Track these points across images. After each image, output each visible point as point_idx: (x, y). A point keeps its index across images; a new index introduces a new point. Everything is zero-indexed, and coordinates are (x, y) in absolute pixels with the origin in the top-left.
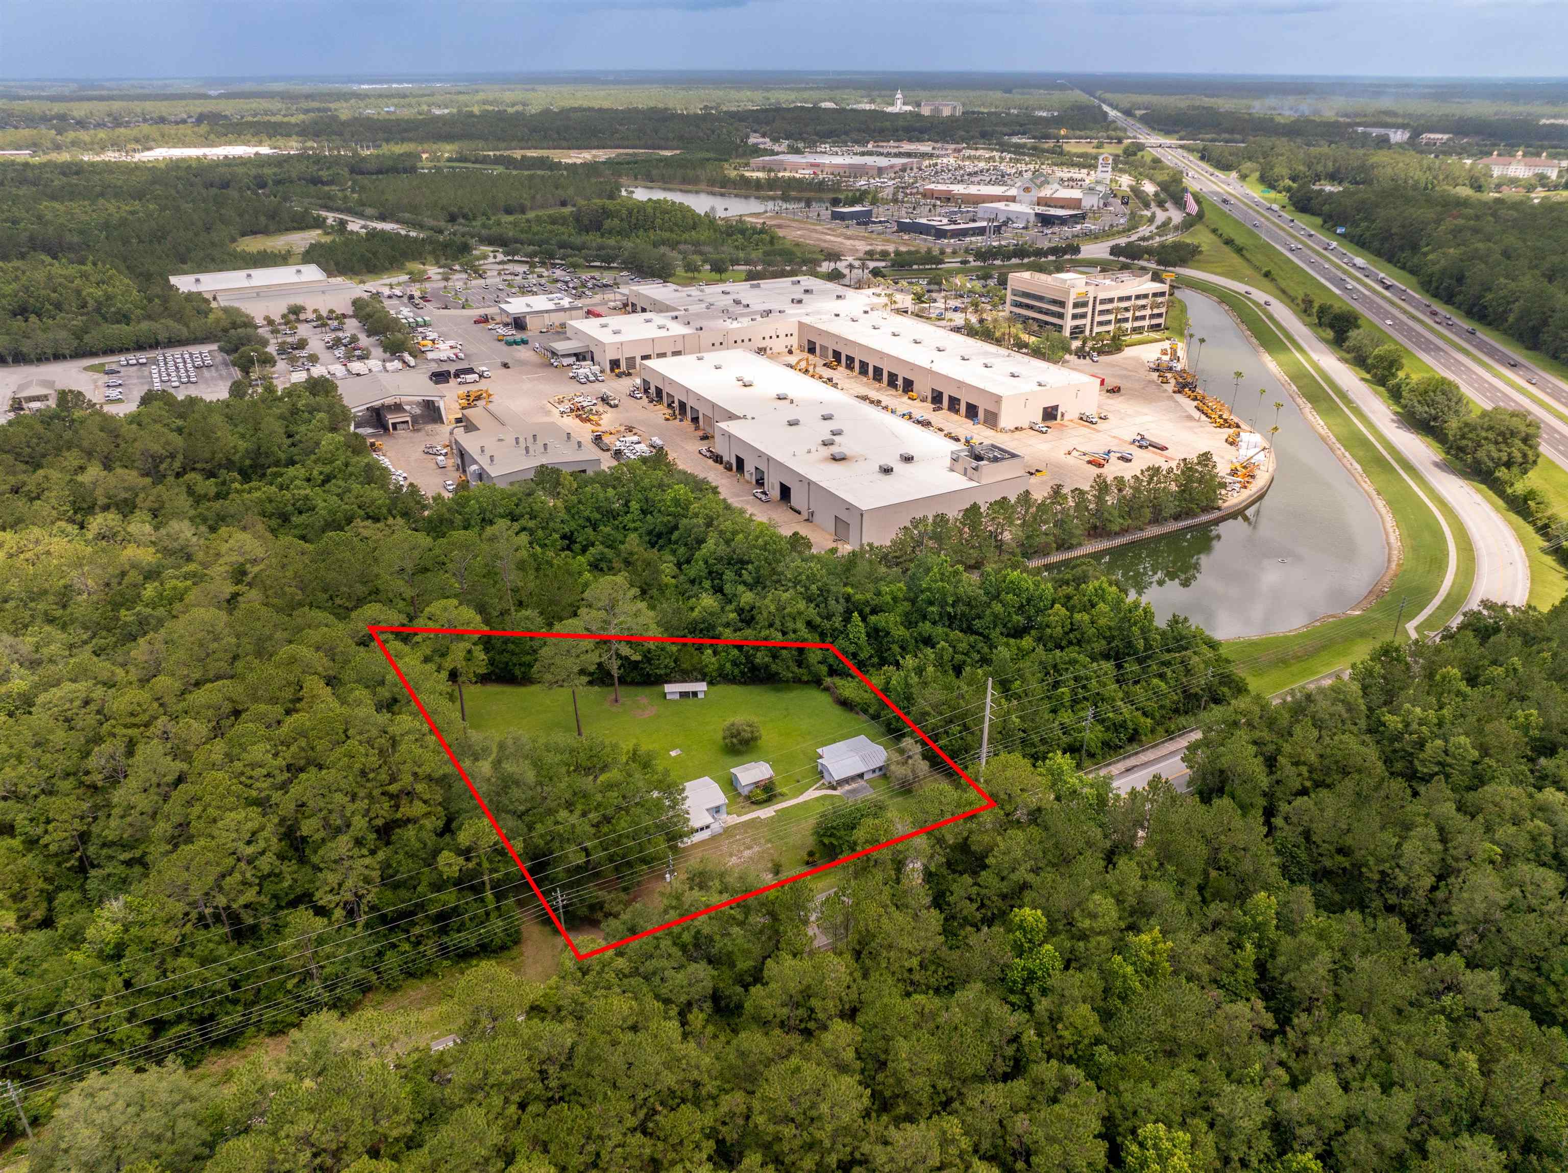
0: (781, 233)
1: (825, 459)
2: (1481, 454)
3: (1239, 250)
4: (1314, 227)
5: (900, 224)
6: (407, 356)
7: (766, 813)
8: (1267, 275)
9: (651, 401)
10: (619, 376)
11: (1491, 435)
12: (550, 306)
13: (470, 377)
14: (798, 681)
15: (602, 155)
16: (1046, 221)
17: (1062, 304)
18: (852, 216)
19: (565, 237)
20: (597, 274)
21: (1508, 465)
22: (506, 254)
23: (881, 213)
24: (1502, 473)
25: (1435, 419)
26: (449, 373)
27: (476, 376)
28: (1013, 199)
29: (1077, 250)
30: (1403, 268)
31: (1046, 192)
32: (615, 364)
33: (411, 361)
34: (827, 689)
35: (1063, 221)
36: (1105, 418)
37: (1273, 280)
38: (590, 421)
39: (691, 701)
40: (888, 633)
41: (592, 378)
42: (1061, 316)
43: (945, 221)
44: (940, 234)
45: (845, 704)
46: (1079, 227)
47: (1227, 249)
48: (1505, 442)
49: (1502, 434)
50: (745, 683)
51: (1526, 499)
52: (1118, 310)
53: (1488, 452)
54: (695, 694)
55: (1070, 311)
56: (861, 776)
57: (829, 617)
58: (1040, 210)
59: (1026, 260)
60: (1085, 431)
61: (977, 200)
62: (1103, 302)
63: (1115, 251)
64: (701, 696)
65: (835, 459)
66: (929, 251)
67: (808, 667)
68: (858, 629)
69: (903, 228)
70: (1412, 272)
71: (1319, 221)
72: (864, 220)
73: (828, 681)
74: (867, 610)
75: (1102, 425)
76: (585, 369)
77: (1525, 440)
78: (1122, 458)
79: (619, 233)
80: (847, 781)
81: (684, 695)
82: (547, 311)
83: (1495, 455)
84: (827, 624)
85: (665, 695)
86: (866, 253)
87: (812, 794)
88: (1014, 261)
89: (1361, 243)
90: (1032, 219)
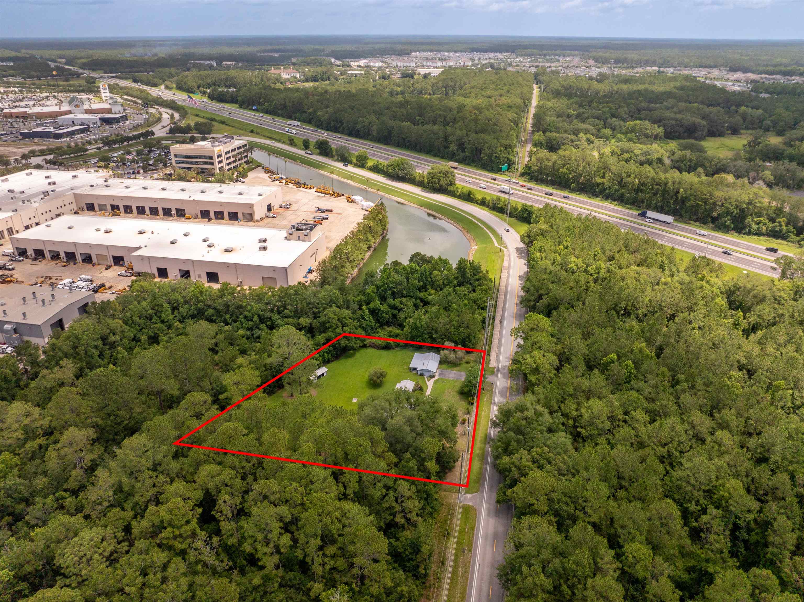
1: (221, 253)
2: (441, 183)
3: (223, 123)
5: (22, 134)
8: (252, 132)
9: (35, 260)
14: (359, 348)
16: (106, 121)
17: (211, 157)
21: (451, 184)
25: (406, 174)
28: (70, 112)
29: (152, 133)
31: (86, 107)
35: (116, 120)
36: (290, 205)
38: (10, 282)
39: (324, 378)
42: (212, 164)
43: (52, 129)
44: (58, 136)
45: (386, 347)
46: (129, 122)
47: (216, 123)
49: (444, 174)
51: (469, 195)
53: (443, 182)
54: (323, 375)
55: (216, 160)
57: (355, 312)
58: (100, 116)
59: (131, 142)
60: (287, 213)
62: (227, 153)
63: (172, 131)
64: (326, 374)
65: (226, 251)
66: (69, 146)
68: (366, 313)
69: (27, 136)
78: (324, 219)
81: (318, 377)
87: (430, 384)
88: (126, 143)
90: (97, 121)
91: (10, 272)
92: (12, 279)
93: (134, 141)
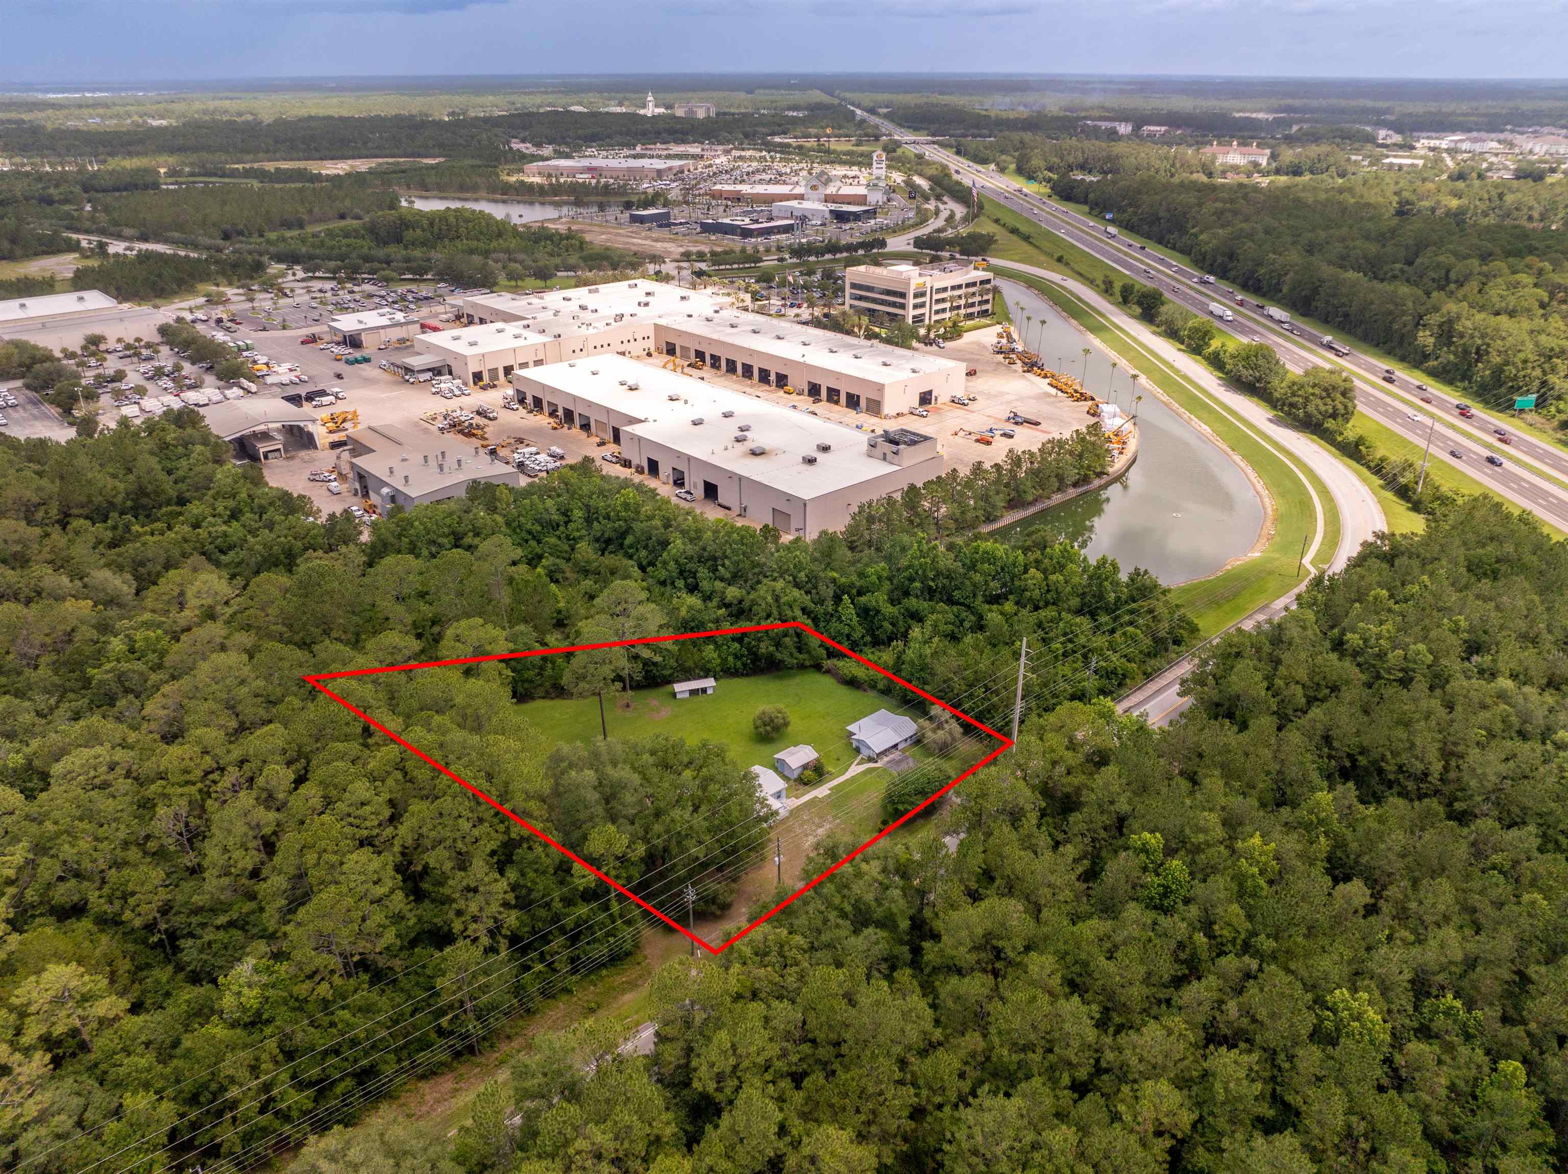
0: (588, 237)
1: (745, 455)
2: (1311, 408)
3: (1027, 238)
4: (1084, 214)
5: (703, 225)
6: (245, 383)
7: (822, 792)
8: (1060, 260)
9: (531, 412)
10: (484, 388)
11: (1317, 391)
12: (385, 321)
13: (326, 400)
14: (802, 667)
15: (363, 165)
16: (841, 217)
17: (903, 295)
18: (652, 218)
19: (365, 250)
20: (413, 287)
21: (1334, 416)
22: (306, 270)
23: (679, 215)
24: (1330, 424)
25: (1259, 380)
26: (300, 396)
27: (332, 398)
28: (801, 197)
29: (883, 244)
30: (1174, 248)
31: (831, 190)
32: (478, 377)
33: (253, 387)
34: (828, 671)
35: (856, 217)
36: (974, 399)
37: (1067, 264)
38: (474, 435)
39: (701, 697)
40: (878, 612)
41: (457, 392)
42: (903, 306)
43: (747, 220)
44: (746, 233)
45: (852, 683)
46: (873, 222)
47: (1014, 238)
48: (1329, 396)
49: (1326, 390)
50: (747, 675)
51: (1357, 445)
52: (952, 299)
53: (1316, 407)
54: (704, 691)
55: (911, 301)
56: (895, 746)
57: (822, 602)
58: (833, 207)
59: (838, 256)
60: (960, 412)
61: (770, 199)
62: (939, 291)
63: (919, 243)
64: (710, 692)
65: (754, 453)
66: (743, 250)
67: (809, 652)
68: (848, 610)
69: (707, 229)
70: (1182, 251)
71: (1086, 208)
72: (663, 222)
73: (828, 663)
74: (854, 591)
75: (972, 406)
76: (446, 383)
77: (1344, 394)
78: (1004, 435)
79: (423, 244)
80: (884, 753)
81: (693, 692)
82: (383, 327)
83: (1322, 408)
84: (820, 609)
85: (674, 695)
86: (683, 254)
87: (855, 770)
88: (828, 256)
89: (1129, 227)
90: (827, 215)
91: (486, 421)
92: (479, 432)
93: (845, 254)
